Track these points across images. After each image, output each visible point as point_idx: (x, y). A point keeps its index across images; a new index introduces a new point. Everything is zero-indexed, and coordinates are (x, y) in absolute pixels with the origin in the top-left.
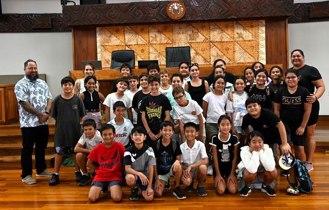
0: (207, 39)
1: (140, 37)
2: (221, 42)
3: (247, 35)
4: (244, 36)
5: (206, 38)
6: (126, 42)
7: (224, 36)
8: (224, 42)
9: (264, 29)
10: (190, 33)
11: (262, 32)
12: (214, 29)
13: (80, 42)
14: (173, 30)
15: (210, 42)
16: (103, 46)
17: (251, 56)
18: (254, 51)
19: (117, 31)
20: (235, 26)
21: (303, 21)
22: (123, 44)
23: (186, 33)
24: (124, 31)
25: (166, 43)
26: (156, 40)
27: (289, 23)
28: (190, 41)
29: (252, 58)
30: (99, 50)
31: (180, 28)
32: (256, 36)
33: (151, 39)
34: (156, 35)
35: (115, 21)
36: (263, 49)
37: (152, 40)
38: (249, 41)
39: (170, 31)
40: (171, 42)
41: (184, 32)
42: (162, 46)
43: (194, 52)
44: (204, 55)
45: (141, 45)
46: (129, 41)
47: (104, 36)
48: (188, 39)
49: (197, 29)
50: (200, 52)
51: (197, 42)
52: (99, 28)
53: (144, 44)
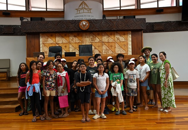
1: (64, 39)
2: (108, 42)
3: (122, 38)
4: (120, 39)
5: (100, 40)
6: (56, 42)
7: (110, 39)
8: (110, 42)
9: (130, 36)
10: (91, 37)
11: (129, 37)
12: (104, 35)
13: (31, 42)
14: (82, 35)
15: (102, 42)
16: (43, 44)
17: (124, 50)
18: (125, 47)
19: (52, 36)
20: (116, 34)
21: (150, 32)
22: (55, 43)
23: (89, 37)
24: (55, 36)
25: (79, 43)
26: (73, 41)
27: (143, 33)
28: (92, 42)
29: (124, 51)
30: (41, 46)
31: (86, 35)
32: (127, 39)
33: (70, 40)
34: (73, 38)
35: (51, 30)
36: (130, 47)
38: (123, 42)
39: (80, 36)
40: (81, 42)
42: (76, 44)
43: (94, 47)
44: (99, 49)
45: (65, 43)
46: (58, 41)
47: (44, 38)
48: (91, 40)
49: (95, 35)
50: (97, 48)
51: (95, 42)
52: (41, 34)
53: (66, 43)
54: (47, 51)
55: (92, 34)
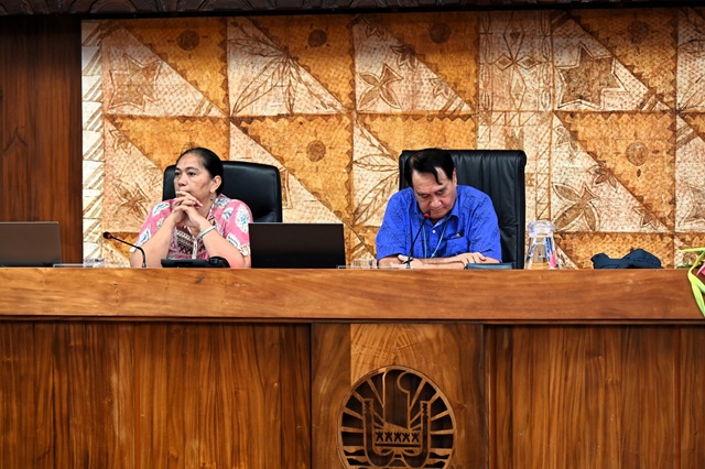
0: (660, 97)
1: (306, 77)
5: (652, 90)
6: (233, 101)
10: (568, 60)
14: (477, 43)
15: (676, 112)
16: (112, 118)
19: (189, 44)
22: (215, 112)
23: (548, 60)
24: (223, 45)
25: (443, 114)
26: (389, 97)
28: (569, 107)
30: (90, 139)
31: (515, 35)
33: (361, 88)
34: (387, 71)
37: (368, 97)
39: (461, 50)
40: (466, 108)
41: (538, 56)
42: (419, 128)
43: (589, 163)
44: (639, 184)
45: (310, 118)
46: (249, 96)
47: (118, 66)
48: (560, 93)
49: (605, 44)
50: (619, 169)
51: (606, 114)
52: (95, 24)
53: (326, 117)
54: (144, 186)
55: (572, 25)
